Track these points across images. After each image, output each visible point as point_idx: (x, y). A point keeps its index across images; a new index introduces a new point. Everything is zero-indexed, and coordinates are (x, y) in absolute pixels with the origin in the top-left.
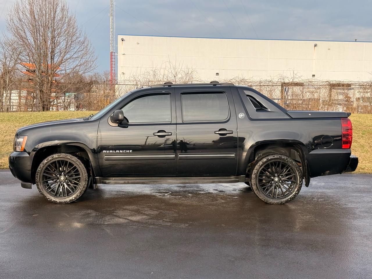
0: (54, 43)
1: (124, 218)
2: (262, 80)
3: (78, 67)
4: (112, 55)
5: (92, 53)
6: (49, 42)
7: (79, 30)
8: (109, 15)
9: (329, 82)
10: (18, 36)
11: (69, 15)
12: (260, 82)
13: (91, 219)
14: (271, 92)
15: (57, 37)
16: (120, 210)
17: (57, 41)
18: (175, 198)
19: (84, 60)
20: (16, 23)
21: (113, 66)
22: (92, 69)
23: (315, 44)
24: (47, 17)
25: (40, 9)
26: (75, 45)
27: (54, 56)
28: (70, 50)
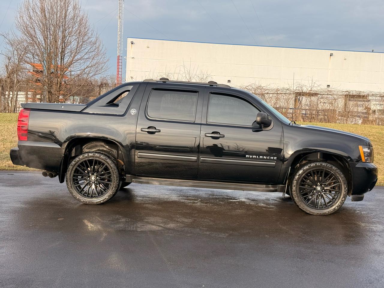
0: (65, 43)
1: (157, 225)
2: (278, 88)
3: (89, 68)
4: (119, 59)
5: (103, 55)
6: (59, 42)
7: (91, 29)
8: (117, 18)
9: (349, 92)
10: (27, 34)
11: (81, 14)
12: (277, 90)
13: (122, 225)
14: (288, 100)
15: (68, 36)
16: (150, 217)
17: (68, 40)
18: (206, 206)
19: (95, 61)
20: (25, 20)
21: (120, 70)
22: (103, 70)
23: (331, 54)
24: (58, 15)
25: (52, 7)
26: (86, 45)
27: (64, 56)
28: (81, 51)
